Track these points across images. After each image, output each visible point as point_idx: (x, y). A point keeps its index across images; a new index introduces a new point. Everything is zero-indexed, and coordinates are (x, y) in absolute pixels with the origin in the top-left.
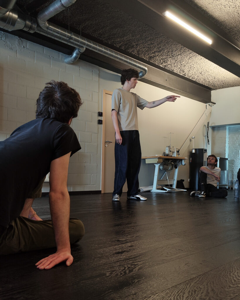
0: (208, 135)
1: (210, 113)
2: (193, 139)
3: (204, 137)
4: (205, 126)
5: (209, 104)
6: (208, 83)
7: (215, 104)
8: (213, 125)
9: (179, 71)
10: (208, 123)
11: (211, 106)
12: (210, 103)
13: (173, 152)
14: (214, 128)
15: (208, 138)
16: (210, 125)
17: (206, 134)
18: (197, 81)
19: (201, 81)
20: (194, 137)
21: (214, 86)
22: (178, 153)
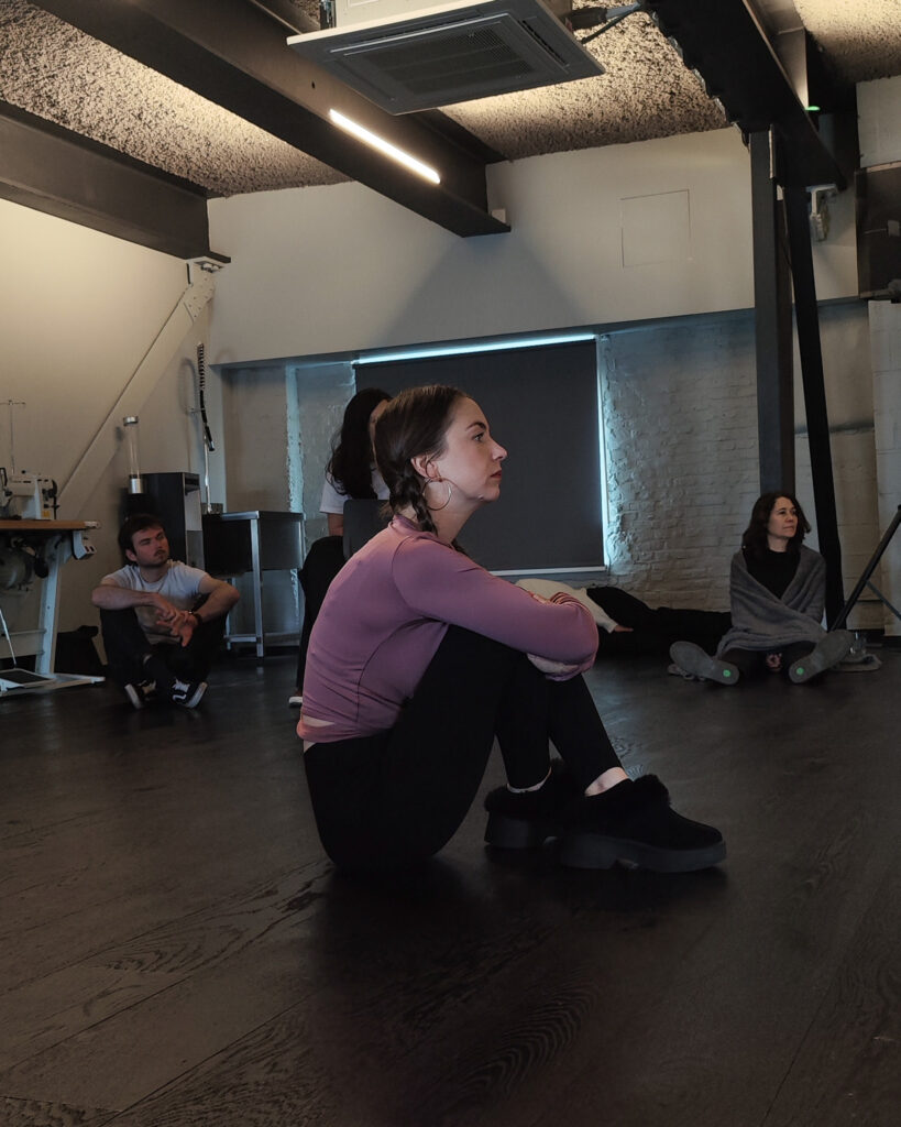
0: (202, 406)
1: (210, 302)
2: (129, 427)
3: (190, 419)
4: (188, 362)
5: (202, 263)
6: (182, 164)
7: (227, 260)
8: (225, 360)
9: (28, 98)
10: (201, 350)
11: (211, 271)
12: (205, 259)
13: (27, 498)
14: (230, 373)
15: (205, 420)
16: (209, 360)
17: (193, 403)
18: (129, 150)
19: (148, 154)
20: (133, 419)
21: (215, 179)
22: (50, 502)
